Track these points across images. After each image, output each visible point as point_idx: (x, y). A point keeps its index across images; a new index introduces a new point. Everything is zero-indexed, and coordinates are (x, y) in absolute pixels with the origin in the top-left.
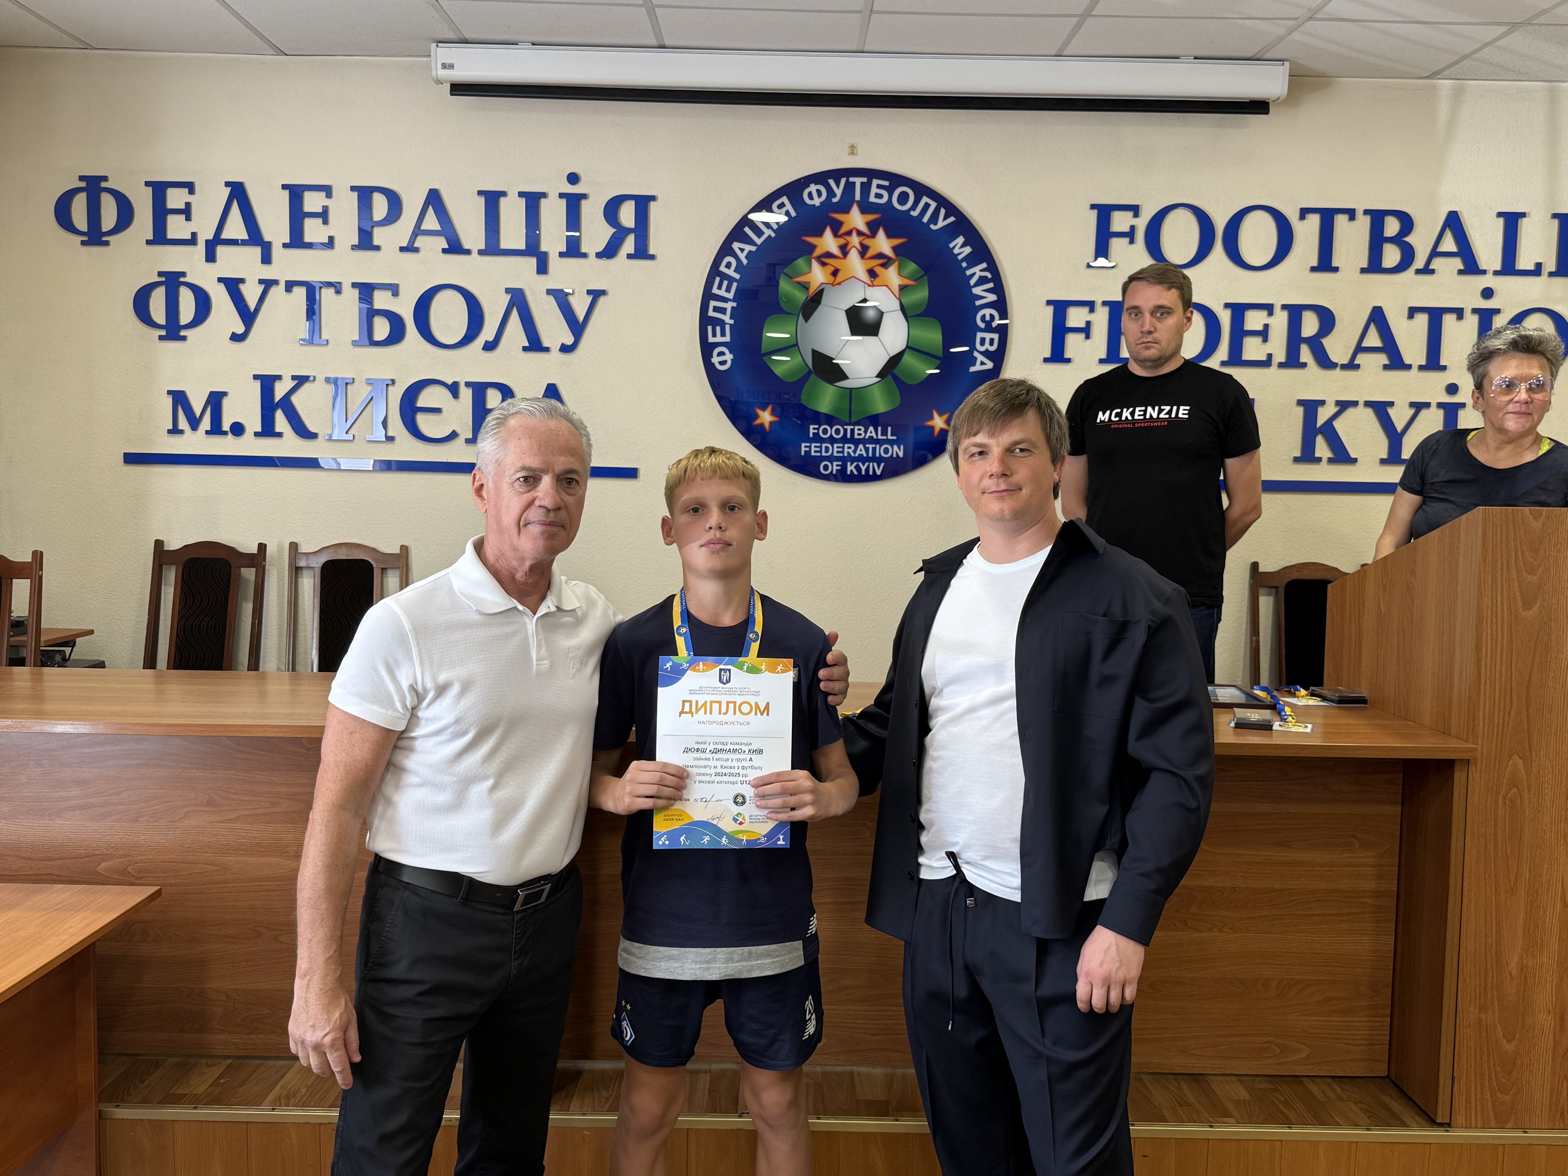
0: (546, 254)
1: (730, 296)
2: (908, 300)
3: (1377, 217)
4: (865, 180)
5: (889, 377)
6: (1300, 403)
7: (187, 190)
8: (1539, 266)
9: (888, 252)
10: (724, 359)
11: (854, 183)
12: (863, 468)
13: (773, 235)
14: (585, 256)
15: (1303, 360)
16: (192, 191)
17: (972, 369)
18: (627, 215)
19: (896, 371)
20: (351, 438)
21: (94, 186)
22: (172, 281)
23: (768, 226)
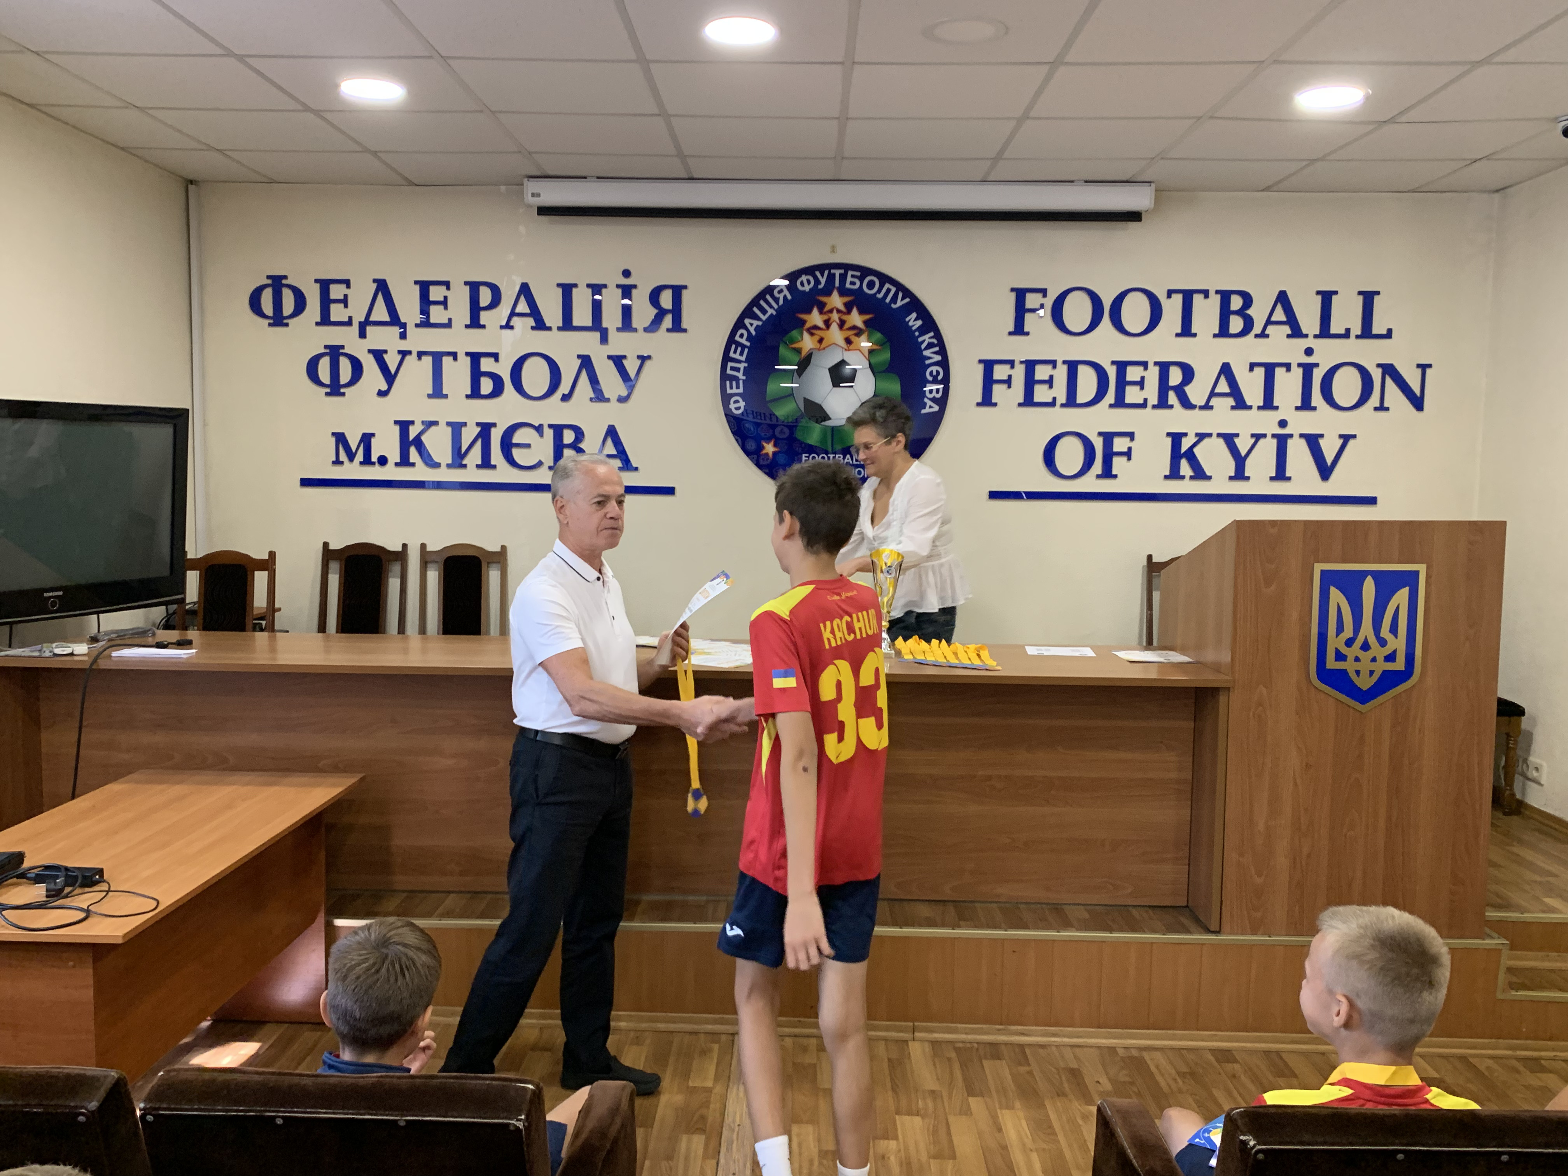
0: (606, 329)
1: (743, 358)
2: (875, 360)
3: (1225, 296)
4: (842, 271)
6: (1169, 434)
7: (344, 286)
8: (1348, 331)
9: (860, 324)
10: (738, 406)
11: (834, 274)
13: (774, 313)
14: (635, 330)
15: (1170, 403)
16: (348, 287)
17: (923, 411)
18: (666, 300)
20: (465, 466)
21: (277, 283)
22: (334, 352)
23: (771, 307)
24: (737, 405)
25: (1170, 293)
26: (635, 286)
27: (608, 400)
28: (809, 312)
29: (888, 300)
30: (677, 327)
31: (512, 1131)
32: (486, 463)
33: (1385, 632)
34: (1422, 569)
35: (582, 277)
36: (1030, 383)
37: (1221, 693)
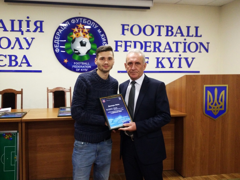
1: (58, 39)
2: (91, 40)
3: (167, 27)
4: (82, 19)
6: (156, 58)
8: (193, 35)
9: (87, 32)
10: (58, 51)
12: (84, 70)
14: (30, 31)
15: (156, 51)
19: (89, 53)
23: (65, 27)
24: (57, 50)
26: (30, 21)
27: (23, 49)
28: (74, 28)
29: (93, 26)
30: (41, 31)
33: (220, 101)
34: (227, 86)
36: (126, 46)
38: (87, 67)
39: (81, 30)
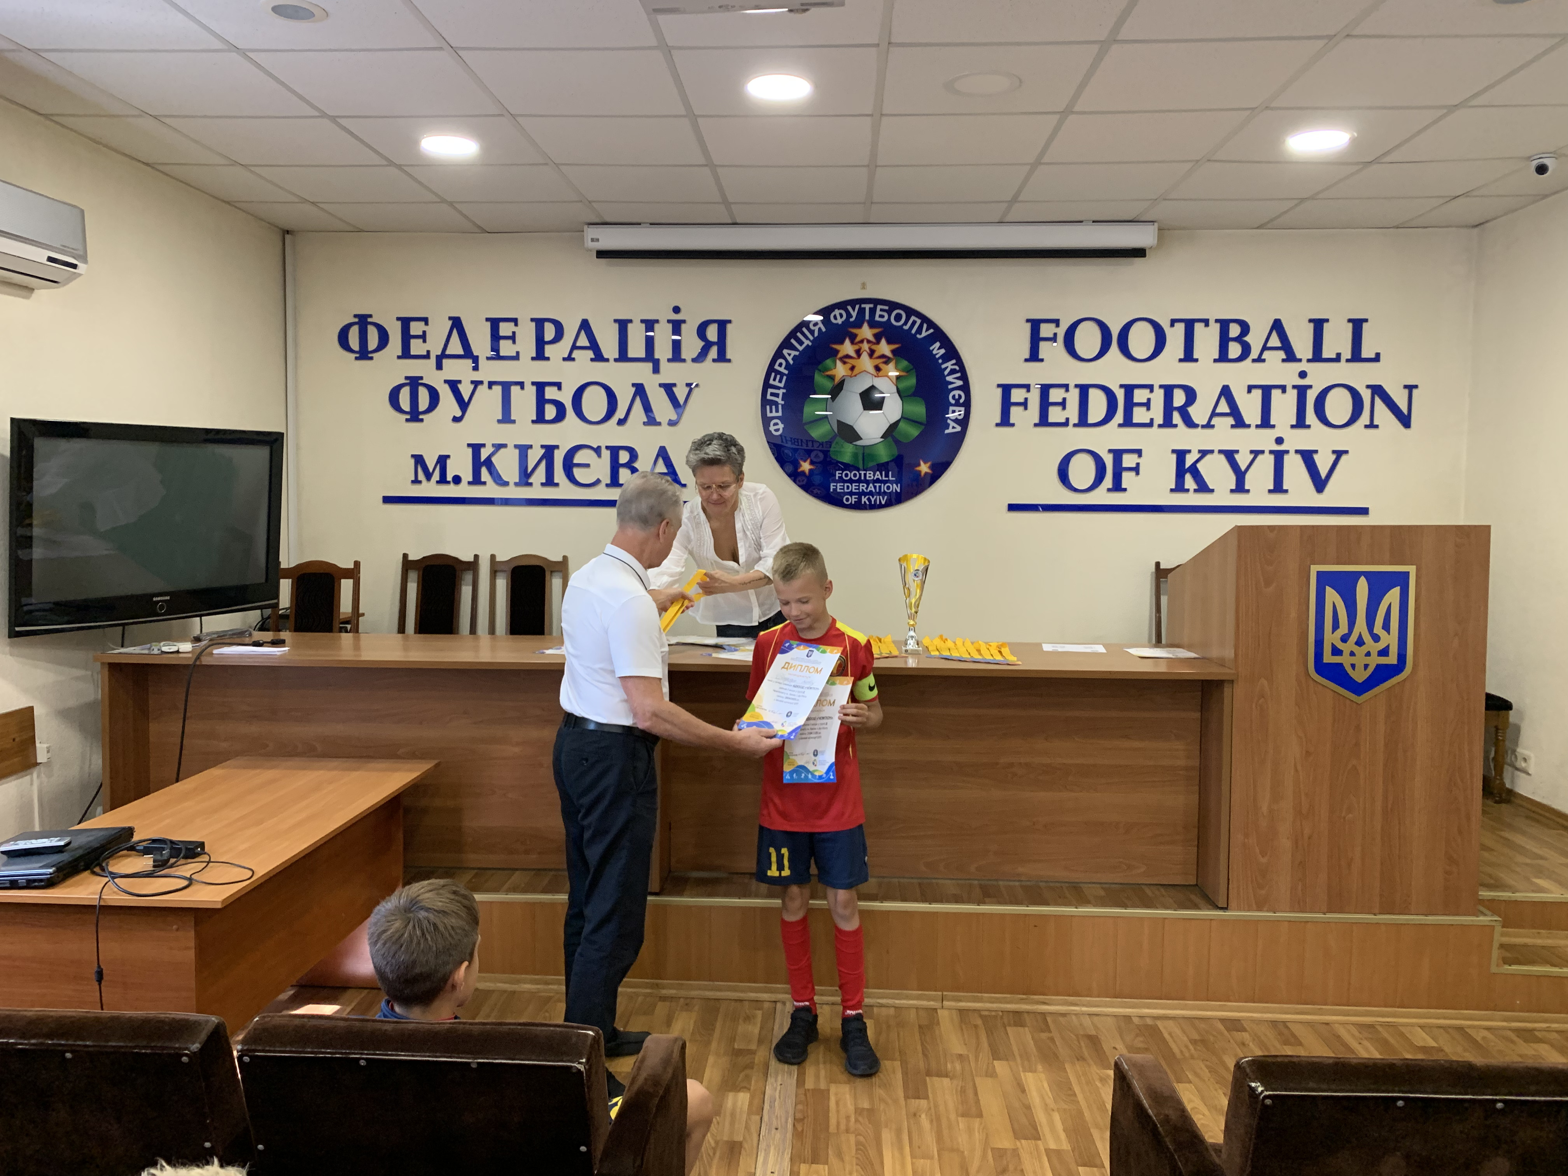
0: (658, 360)
1: (782, 385)
2: (902, 385)
3: (1224, 325)
4: (872, 306)
5: (890, 439)
6: (1173, 451)
7: (423, 323)
8: (1339, 355)
9: (889, 354)
10: (778, 428)
11: (865, 309)
12: (873, 500)
13: (810, 344)
14: (684, 361)
15: (1174, 422)
16: (427, 324)
17: (947, 431)
18: (712, 333)
19: (894, 434)
20: (531, 484)
21: (363, 321)
22: (414, 383)
23: (807, 338)
24: (776, 427)
25: (1173, 322)
26: (684, 321)
27: (659, 424)
28: (842, 342)
29: (913, 331)
30: (722, 357)
31: (574, 1074)
32: (550, 482)
33: (1378, 629)
34: (1412, 569)
35: (636, 314)
36: (1045, 404)
37: (1226, 685)
38: (884, 488)
39: (865, 346)
